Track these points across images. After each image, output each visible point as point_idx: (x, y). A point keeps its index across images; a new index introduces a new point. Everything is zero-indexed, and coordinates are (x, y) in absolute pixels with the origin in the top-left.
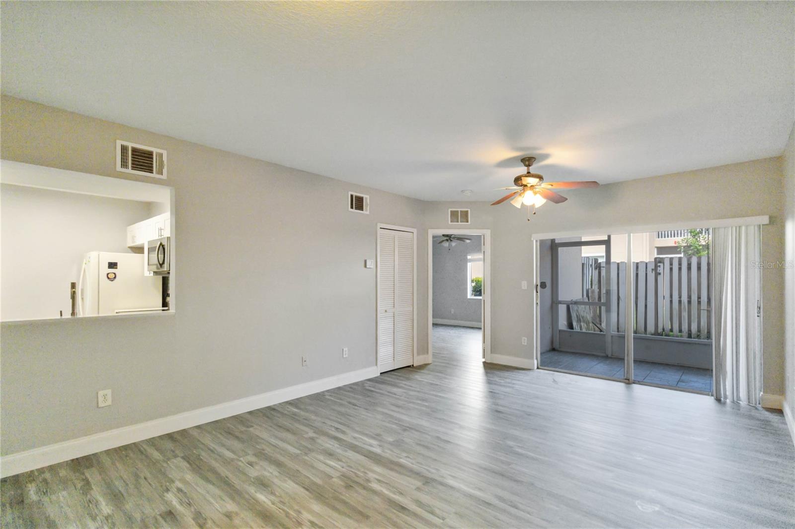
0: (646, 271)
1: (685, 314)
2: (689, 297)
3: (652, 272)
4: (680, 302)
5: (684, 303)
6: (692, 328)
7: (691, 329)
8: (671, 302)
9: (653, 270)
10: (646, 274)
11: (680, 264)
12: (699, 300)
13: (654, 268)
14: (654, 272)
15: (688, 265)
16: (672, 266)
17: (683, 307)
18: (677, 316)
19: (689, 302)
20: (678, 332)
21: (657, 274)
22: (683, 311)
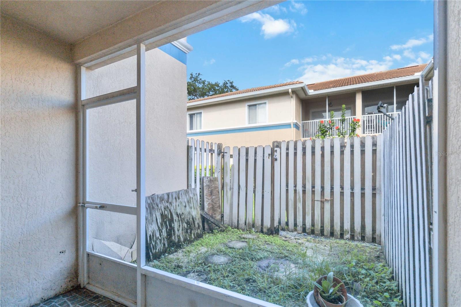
0: (264, 156)
1: (300, 205)
2: (304, 186)
4: (295, 191)
5: (299, 192)
7: (305, 223)
9: (269, 155)
10: (264, 160)
11: (296, 148)
12: (313, 190)
13: (270, 153)
14: (270, 157)
15: (302, 150)
16: (289, 151)
17: (299, 197)
18: (292, 208)
19: (304, 192)
20: (293, 226)
21: (274, 160)
22: (298, 202)
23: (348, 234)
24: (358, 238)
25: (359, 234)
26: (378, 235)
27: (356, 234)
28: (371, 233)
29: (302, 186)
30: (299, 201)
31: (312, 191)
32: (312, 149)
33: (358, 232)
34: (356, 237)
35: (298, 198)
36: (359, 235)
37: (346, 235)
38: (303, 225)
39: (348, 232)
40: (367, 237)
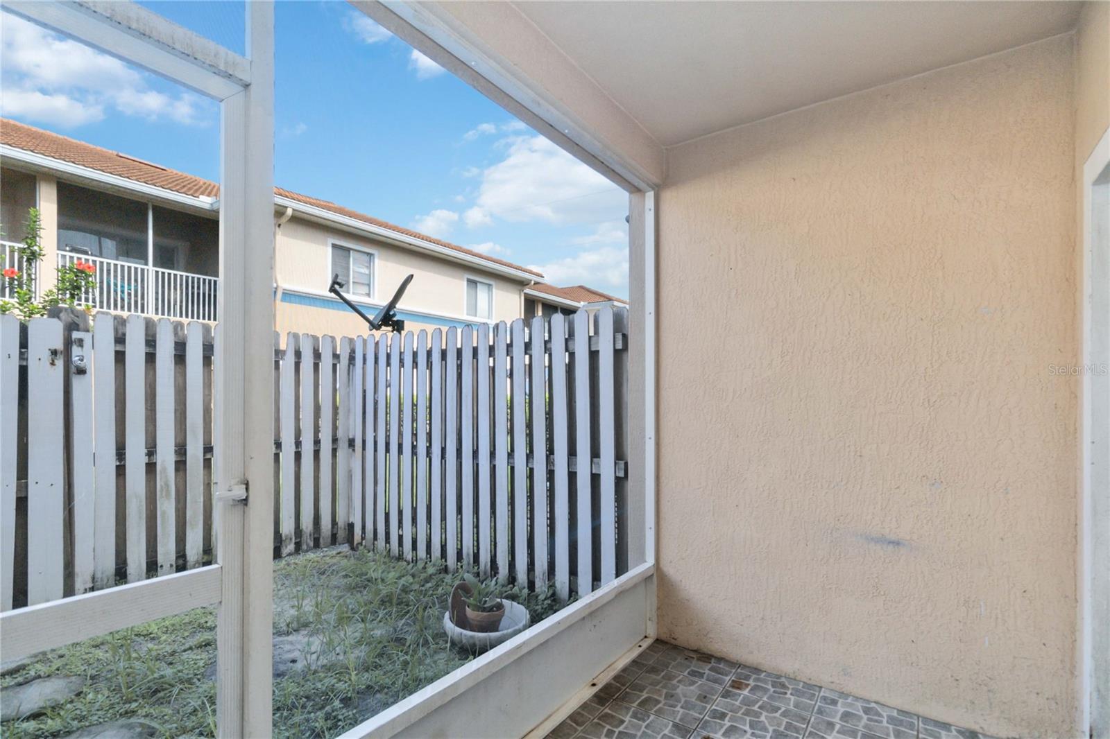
0: (23, 356)
1: (167, 508)
2: (181, 450)
3: (53, 364)
4: (151, 468)
5: (164, 469)
6: (188, 547)
7: (184, 550)
8: (121, 471)
9: (54, 353)
10: (23, 372)
11: (151, 342)
12: (208, 456)
13: (59, 345)
14: (60, 363)
15: (175, 348)
16: (125, 348)
17: (163, 484)
18: (140, 518)
19: (181, 465)
20: (145, 571)
21: (73, 371)
22: (162, 497)
23: (290, 544)
24: (308, 545)
25: (310, 535)
26: (341, 528)
27: (305, 538)
28: (330, 526)
29: (176, 451)
30: (164, 494)
31: (205, 460)
32: (204, 350)
33: (308, 532)
34: (305, 544)
35: (161, 486)
36: (310, 539)
37: (286, 547)
38: (177, 558)
39: (291, 539)
40: (323, 538)
